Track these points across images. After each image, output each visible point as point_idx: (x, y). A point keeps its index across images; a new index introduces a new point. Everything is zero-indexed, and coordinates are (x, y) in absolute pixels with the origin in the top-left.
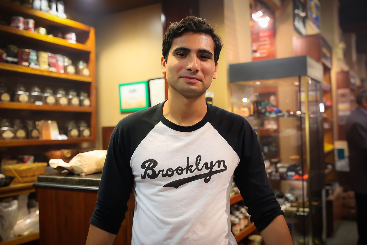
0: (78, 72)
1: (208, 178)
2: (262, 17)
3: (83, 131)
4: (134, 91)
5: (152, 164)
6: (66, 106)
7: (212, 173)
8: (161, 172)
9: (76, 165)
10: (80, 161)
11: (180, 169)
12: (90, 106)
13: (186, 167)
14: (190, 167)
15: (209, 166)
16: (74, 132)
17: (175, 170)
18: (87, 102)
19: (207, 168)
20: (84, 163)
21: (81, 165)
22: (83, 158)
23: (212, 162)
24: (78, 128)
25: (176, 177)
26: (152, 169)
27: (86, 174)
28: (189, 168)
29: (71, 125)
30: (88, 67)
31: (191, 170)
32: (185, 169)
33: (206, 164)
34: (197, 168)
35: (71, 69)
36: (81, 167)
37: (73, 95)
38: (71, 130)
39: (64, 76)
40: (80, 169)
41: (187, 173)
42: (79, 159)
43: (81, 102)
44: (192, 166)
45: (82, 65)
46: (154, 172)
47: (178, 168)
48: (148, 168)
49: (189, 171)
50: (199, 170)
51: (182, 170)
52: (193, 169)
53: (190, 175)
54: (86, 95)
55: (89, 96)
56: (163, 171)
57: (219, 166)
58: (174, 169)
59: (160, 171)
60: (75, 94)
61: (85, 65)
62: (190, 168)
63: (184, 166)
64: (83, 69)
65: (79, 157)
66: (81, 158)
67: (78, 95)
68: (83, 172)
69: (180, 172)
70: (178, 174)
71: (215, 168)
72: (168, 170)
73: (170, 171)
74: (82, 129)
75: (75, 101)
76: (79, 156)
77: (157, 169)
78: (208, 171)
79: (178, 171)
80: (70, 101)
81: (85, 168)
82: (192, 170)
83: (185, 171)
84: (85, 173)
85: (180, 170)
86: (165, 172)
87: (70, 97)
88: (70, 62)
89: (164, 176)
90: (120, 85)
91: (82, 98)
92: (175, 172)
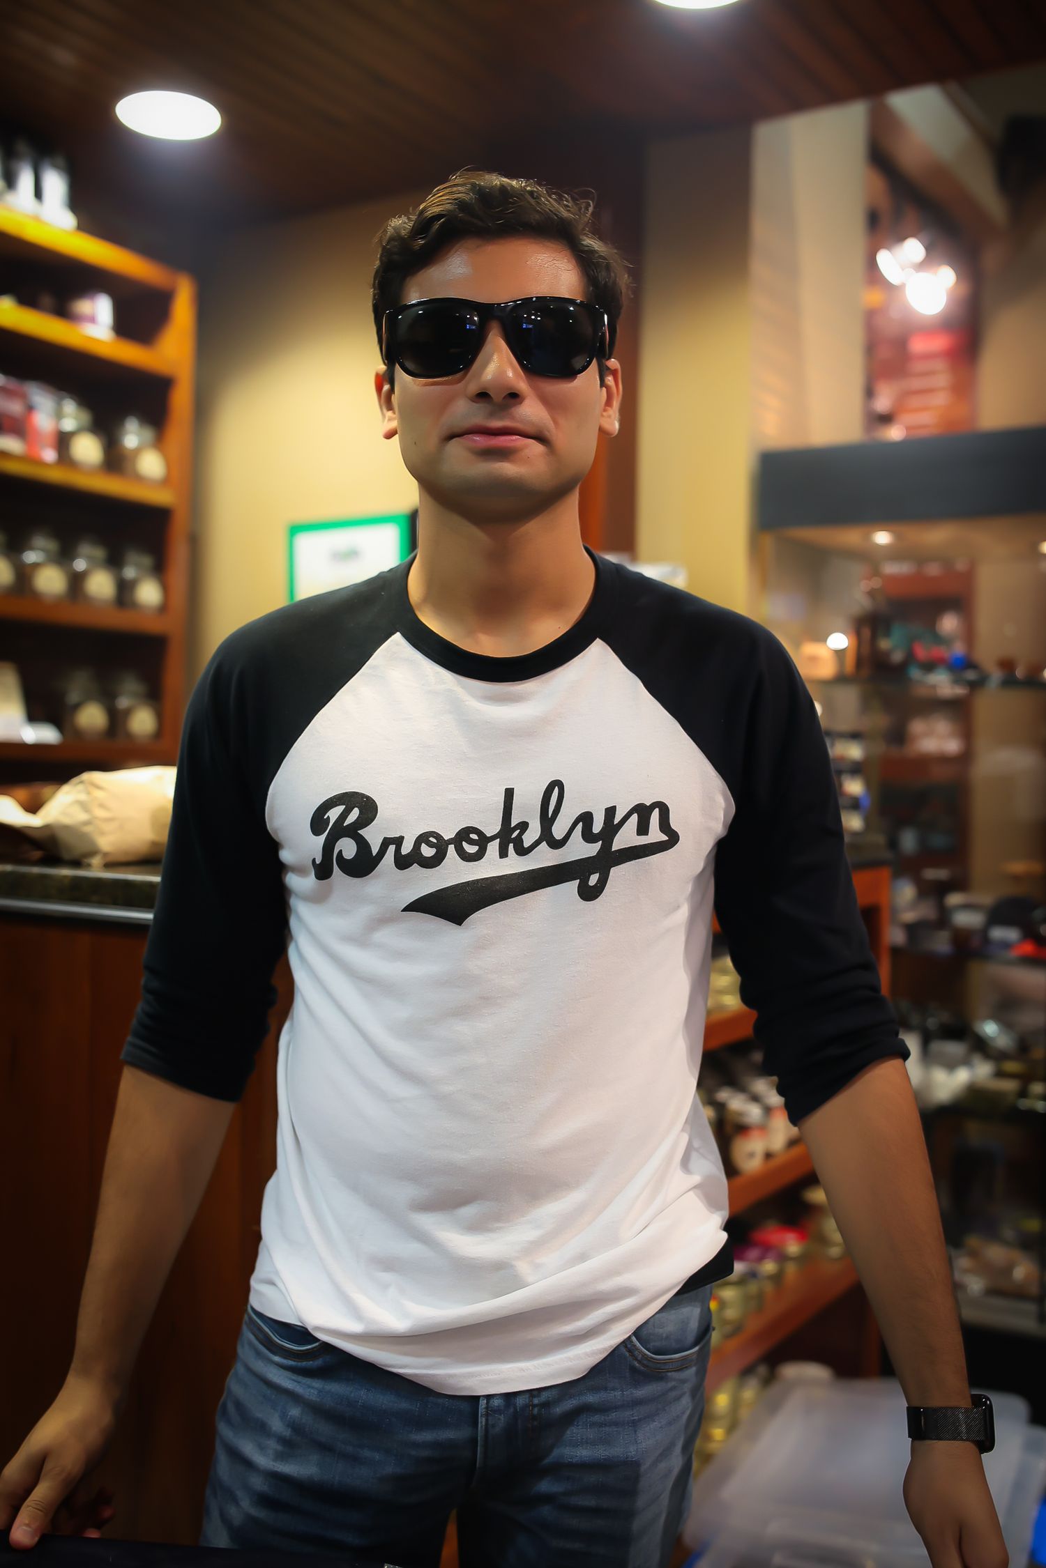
0: (115, 460)
1: (593, 880)
3: (128, 712)
5: (354, 814)
6: (58, 602)
7: (608, 860)
8: (392, 848)
11: (474, 836)
12: (163, 608)
13: (498, 828)
14: (518, 832)
15: (597, 827)
16: (92, 717)
17: (451, 841)
18: (149, 593)
19: (588, 836)
23: (610, 812)
24: (107, 698)
25: (455, 872)
26: (353, 832)
28: (510, 837)
29: (76, 685)
30: (159, 442)
31: (518, 843)
32: (493, 838)
33: (586, 818)
34: (546, 836)
35: (88, 449)
37: (90, 559)
38: (77, 707)
39: (57, 476)
41: (503, 853)
43: (124, 590)
44: (524, 826)
45: (133, 436)
46: (363, 845)
47: (464, 835)
48: (340, 831)
49: (511, 846)
50: (556, 844)
51: (483, 841)
52: (529, 838)
53: (514, 865)
54: (147, 561)
55: (159, 567)
56: (399, 841)
57: (642, 829)
58: (448, 835)
59: (386, 843)
60: (99, 553)
61: (148, 434)
62: (514, 835)
63: (492, 827)
64: (137, 451)
67: (114, 562)
69: (471, 849)
70: (466, 857)
72: (423, 838)
73: (430, 845)
74: (123, 702)
75: (101, 584)
77: (373, 834)
78: (592, 849)
79: (464, 844)
80: (76, 581)
82: (527, 844)
83: (494, 847)
85: (472, 842)
86: (407, 848)
87: (80, 565)
88: (85, 417)
89: (403, 862)
90: (296, 529)
91: (129, 572)
92: (451, 848)
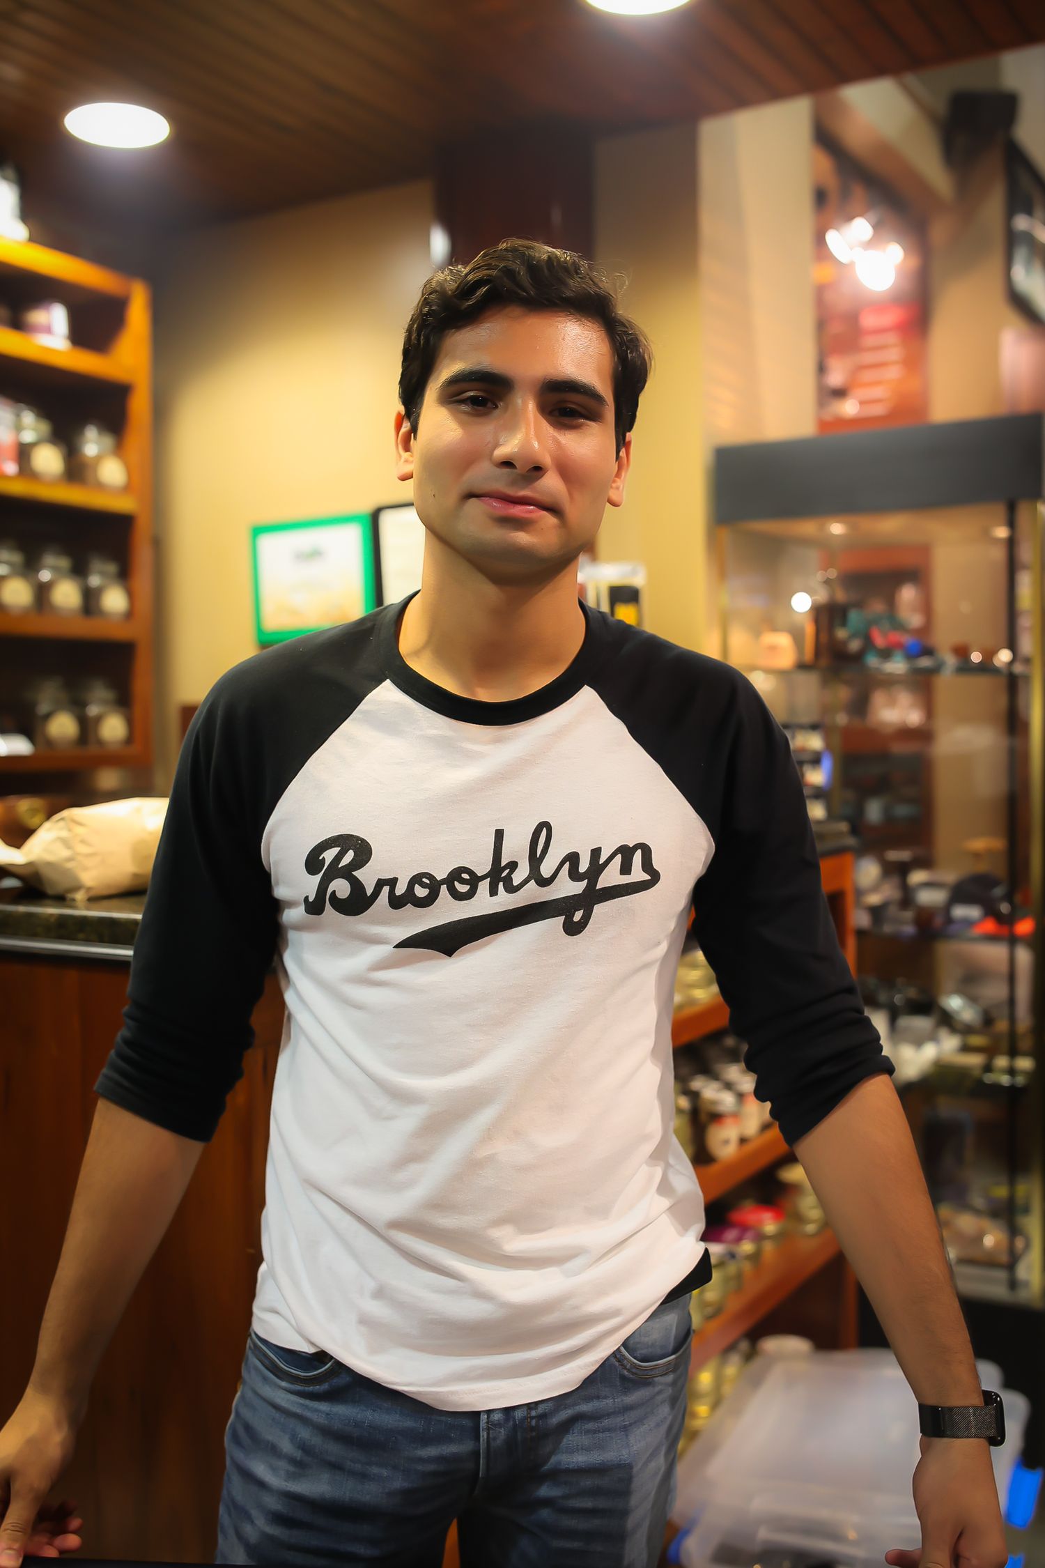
0: (76, 470)
1: (578, 916)
2: (869, 244)
3: (98, 719)
4: (314, 554)
5: (349, 857)
6: (25, 613)
7: (594, 896)
8: (386, 889)
9: (49, 858)
10: (65, 843)
11: (465, 876)
12: (129, 614)
13: (489, 868)
14: (508, 870)
15: (584, 866)
16: (63, 726)
17: (443, 882)
18: (114, 600)
19: (575, 875)
20: (82, 849)
21: (70, 859)
22: (79, 830)
23: (596, 853)
24: (77, 706)
25: (447, 911)
26: (347, 873)
27: (92, 893)
28: (499, 874)
29: (46, 695)
30: (119, 450)
31: (508, 882)
32: (484, 877)
33: (573, 858)
34: (535, 874)
35: (48, 460)
36: (69, 865)
37: (55, 569)
38: (48, 717)
39: (19, 488)
40: (67, 873)
41: (493, 892)
42: (64, 834)
43: (90, 599)
44: (513, 866)
45: (93, 443)
46: (357, 885)
47: (456, 875)
48: (335, 872)
49: (501, 884)
50: (544, 882)
51: (474, 880)
52: (518, 877)
53: (504, 901)
54: (112, 568)
55: (124, 575)
56: (393, 882)
57: (626, 869)
58: (441, 875)
59: (380, 884)
60: (64, 563)
61: (108, 441)
62: (504, 874)
63: (482, 866)
64: (99, 458)
65: (61, 824)
66: (70, 830)
67: (79, 571)
68: (77, 888)
70: (458, 896)
71: (611, 877)
72: (416, 880)
73: (423, 885)
74: (93, 710)
75: (66, 594)
76: (62, 819)
77: (368, 876)
78: (579, 887)
79: (456, 883)
80: (42, 592)
81: (85, 869)
82: (515, 883)
83: (484, 886)
84: (89, 889)
85: (463, 882)
86: (400, 889)
87: (45, 575)
88: (44, 427)
90: (258, 530)
91: (95, 581)
92: (444, 888)
